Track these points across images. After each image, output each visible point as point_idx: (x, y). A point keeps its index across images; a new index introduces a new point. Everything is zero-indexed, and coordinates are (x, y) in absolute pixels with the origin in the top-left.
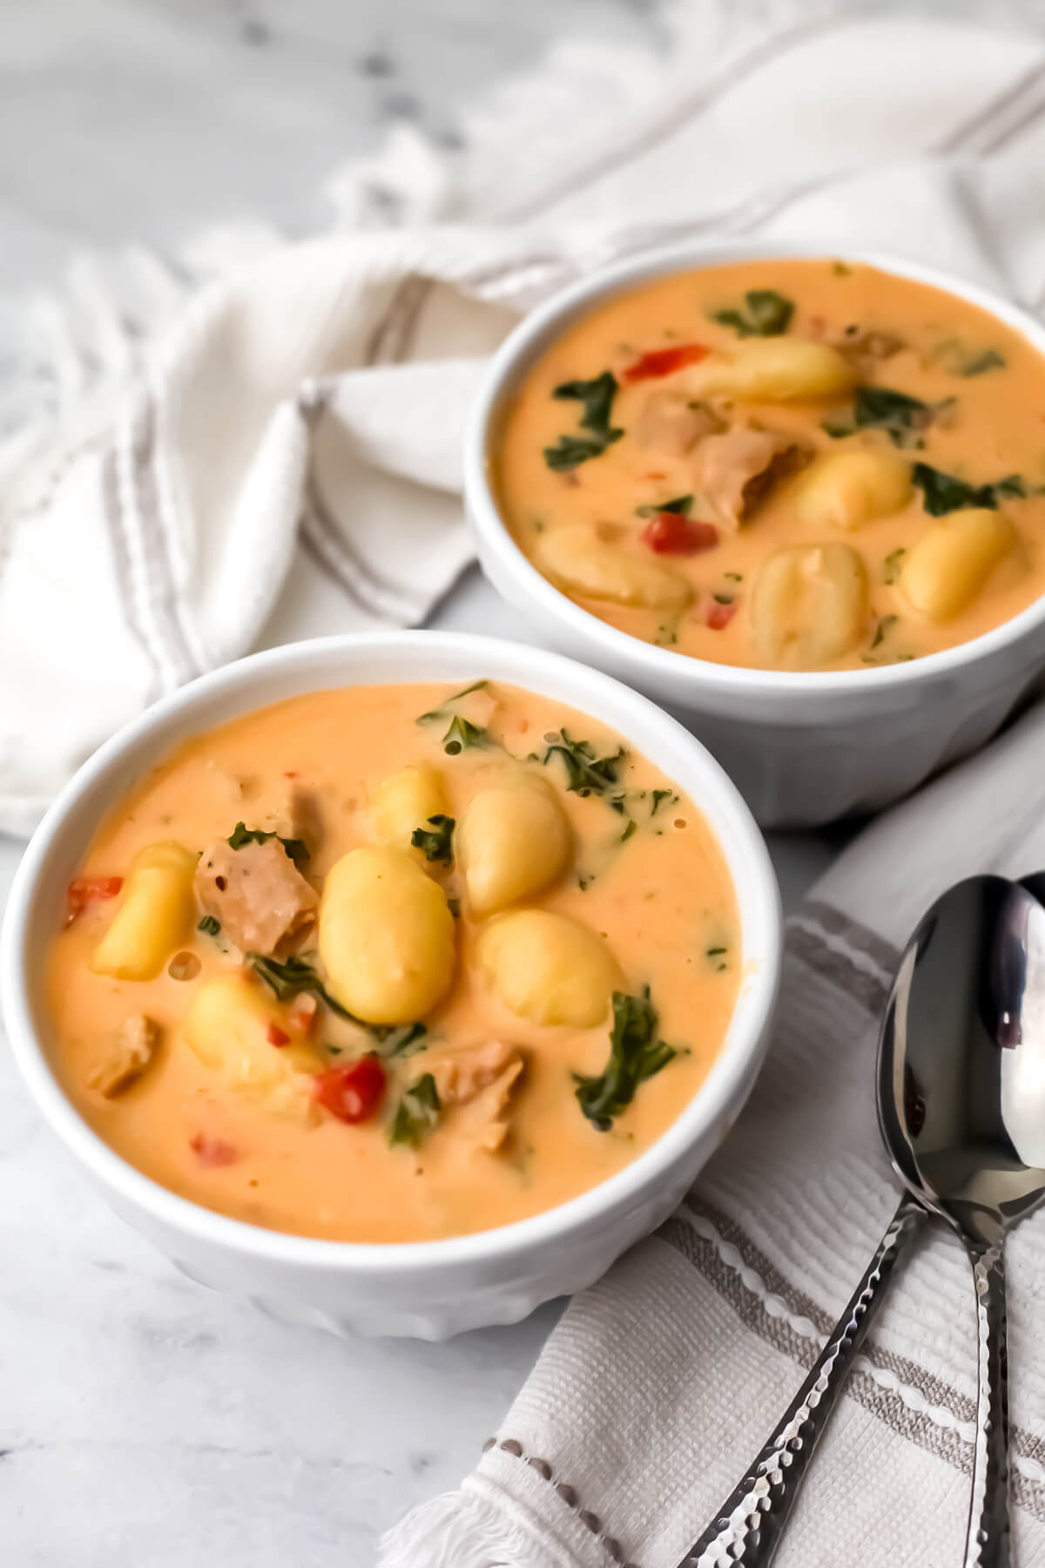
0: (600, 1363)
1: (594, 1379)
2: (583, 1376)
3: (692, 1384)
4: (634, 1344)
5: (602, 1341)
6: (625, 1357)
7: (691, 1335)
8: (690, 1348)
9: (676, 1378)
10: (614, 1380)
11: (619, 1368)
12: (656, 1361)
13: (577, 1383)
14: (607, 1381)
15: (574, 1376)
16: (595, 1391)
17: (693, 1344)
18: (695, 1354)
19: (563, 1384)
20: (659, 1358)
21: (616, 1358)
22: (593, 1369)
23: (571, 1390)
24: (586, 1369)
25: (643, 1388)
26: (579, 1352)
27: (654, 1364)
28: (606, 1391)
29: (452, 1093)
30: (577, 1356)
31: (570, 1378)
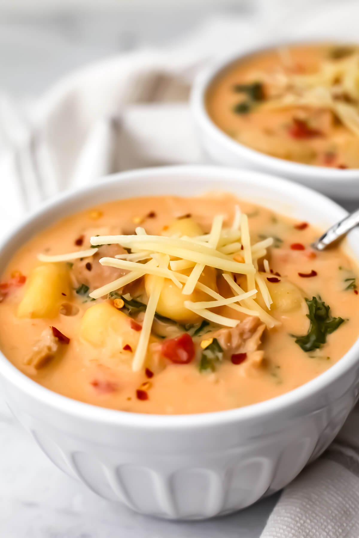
0: (300, 519)
1: (298, 527)
2: (292, 526)
3: (354, 528)
4: (318, 509)
5: (300, 509)
6: (314, 515)
7: (350, 502)
8: (351, 510)
9: (345, 525)
10: (309, 527)
11: (311, 521)
12: (333, 516)
13: (289, 529)
14: (306, 528)
15: (287, 526)
16: (300, 532)
17: (352, 508)
18: (353, 513)
19: (282, 531)
20: (334, 515)
21: (309, 516)
22: (297, 522)
23: (286, 533)
24: (293, 522)
25: (327, 530)
26: (289, 515)
27: (331, 518)
28: (306, 532)
29: (229, 344)
30: (288, 517)
31: (285, 527)
